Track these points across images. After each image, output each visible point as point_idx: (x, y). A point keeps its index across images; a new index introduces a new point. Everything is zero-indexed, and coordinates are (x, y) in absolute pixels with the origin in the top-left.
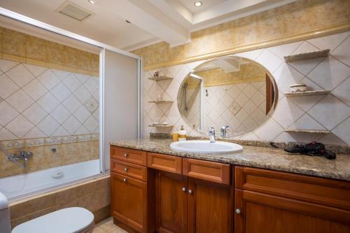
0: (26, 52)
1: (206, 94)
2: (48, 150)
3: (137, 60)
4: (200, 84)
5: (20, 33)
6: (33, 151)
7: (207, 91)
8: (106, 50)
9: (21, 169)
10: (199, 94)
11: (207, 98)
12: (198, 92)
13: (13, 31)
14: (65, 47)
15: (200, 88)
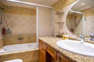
0: (21, 12)
1: (85, 19)
2: (27, 38)
3: (51, 8)
4: (82, 16)
5: (20, 7)
6: (24, 38)
7: (85, 18)
8: (39, 6)
9: (19, 42)
10: (82, 20)
11: (85, 21)
12: (81, 19)
13: (18, 7)
14: (32, 9)
15: (82, 17)
